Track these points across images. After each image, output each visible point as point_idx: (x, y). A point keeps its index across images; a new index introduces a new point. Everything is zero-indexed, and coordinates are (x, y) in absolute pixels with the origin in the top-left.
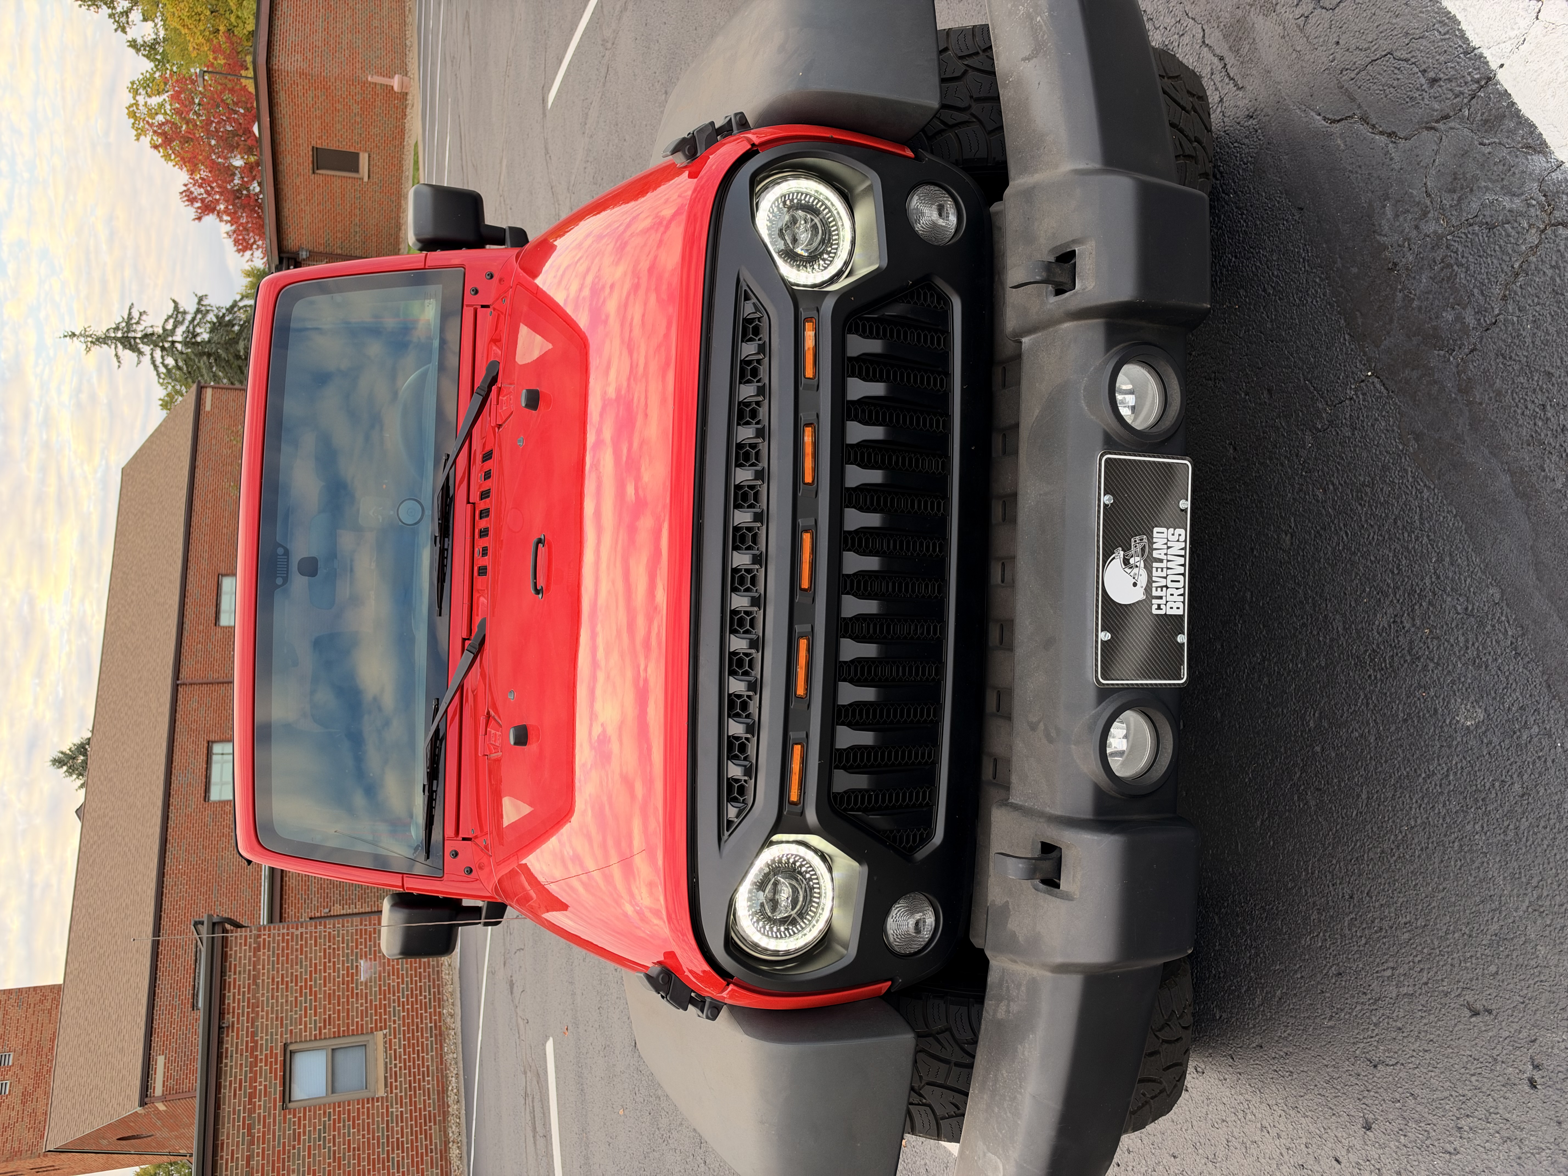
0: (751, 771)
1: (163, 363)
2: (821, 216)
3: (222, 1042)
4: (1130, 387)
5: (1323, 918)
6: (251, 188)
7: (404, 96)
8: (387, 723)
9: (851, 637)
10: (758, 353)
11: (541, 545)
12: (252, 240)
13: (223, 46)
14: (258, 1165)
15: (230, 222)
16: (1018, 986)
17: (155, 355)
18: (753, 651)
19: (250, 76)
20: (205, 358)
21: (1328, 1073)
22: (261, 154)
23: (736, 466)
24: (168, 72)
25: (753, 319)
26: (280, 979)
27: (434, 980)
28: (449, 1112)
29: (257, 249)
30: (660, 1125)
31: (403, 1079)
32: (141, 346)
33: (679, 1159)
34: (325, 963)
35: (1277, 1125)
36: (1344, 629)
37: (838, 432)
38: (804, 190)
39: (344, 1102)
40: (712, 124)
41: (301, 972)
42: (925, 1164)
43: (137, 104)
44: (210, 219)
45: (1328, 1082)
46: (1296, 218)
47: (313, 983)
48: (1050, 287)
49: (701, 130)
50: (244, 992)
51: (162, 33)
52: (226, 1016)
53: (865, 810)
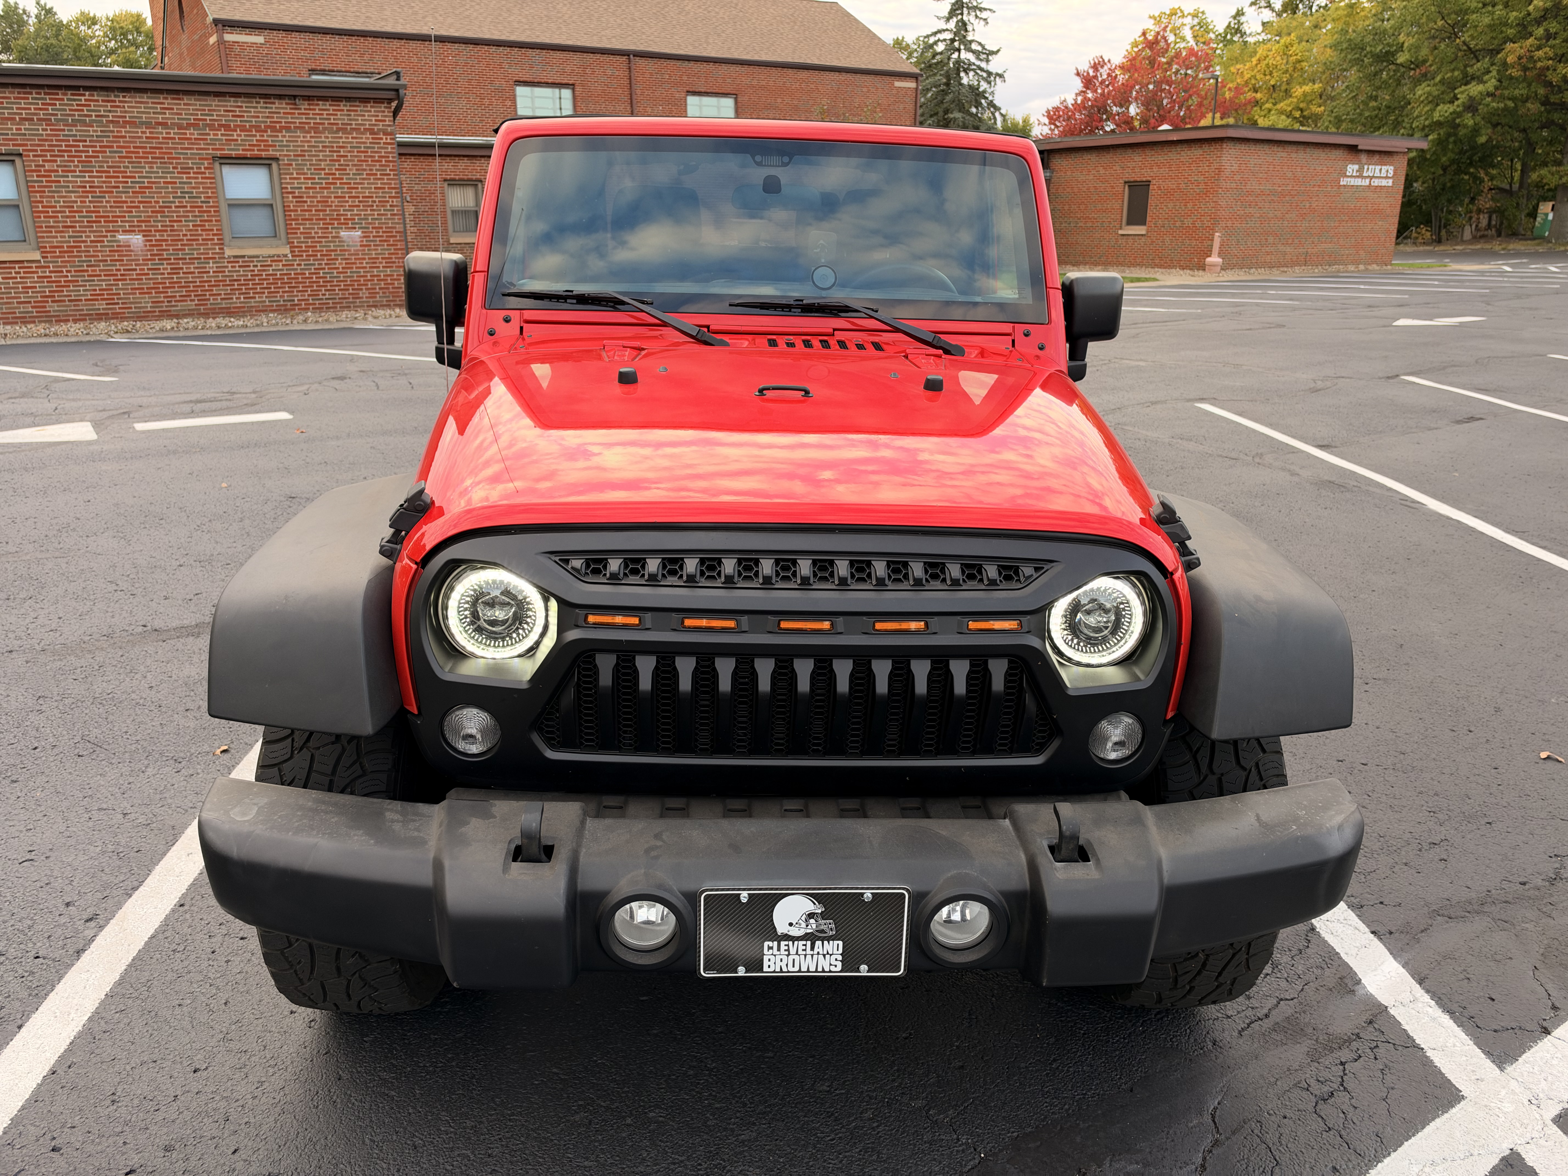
0: (614, 579)
1: (939, 40)
2: (1110, 636)
3: (280, 99)
4: (968, 917)
5: (468, 1131)
6: (1109, 123)
7: (1202, 267)
8: (602, 256)
9: (736, 667)
10: (988, 579)
11: (803, 393)
12: (1058, 124)
13: (1242, 97)
14: (157, 133)
15: (1076, 102)
16: (418, 830)
17: (946, 33)
18: (723, 579)
19: (1215, 121)
20: (945, 80)
21: (320, 1139)
22: (1141, 132)
23: (888, 561)
24: (1215, 46)
25: (1017, 574)
26: (342, 153)
27: (342, 303)
28: (208, 318)
29: (1050, 129)
30: (214, 522)
31: (242, 273)
32: (955, 19)
33: (182, 540)
34: (358, 197)
35: (266, 1095)
36: (743, 1141)
37: (921, 652)
38: (1133, 621)
39: (219, 216)
40: (1189, 538)
41: (349, 174)
42: (198, 774)
43: (1183, 16)
44: (1078, 84)
45: (310, 1140)
46: (1123, 1086)
47: (338, 185)
48: (1055, 841)
49: (1183, 528)
50: (330, 119)
51: (1251, 40)
52: (306, 103)
53: (578, 685)
